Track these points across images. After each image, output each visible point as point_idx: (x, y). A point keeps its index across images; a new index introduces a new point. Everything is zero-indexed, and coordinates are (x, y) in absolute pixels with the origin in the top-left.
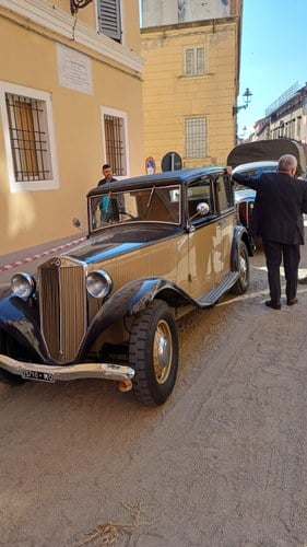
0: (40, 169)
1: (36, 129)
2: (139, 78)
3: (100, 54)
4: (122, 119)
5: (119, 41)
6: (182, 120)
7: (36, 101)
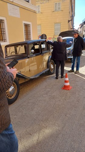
0: (3, 39)
1: (2, 28)
2: (35, 13)
3: (22, 6)
4: (30, 24)
5: (28, 2)
6: (54, 24)
7: (2, 20)
